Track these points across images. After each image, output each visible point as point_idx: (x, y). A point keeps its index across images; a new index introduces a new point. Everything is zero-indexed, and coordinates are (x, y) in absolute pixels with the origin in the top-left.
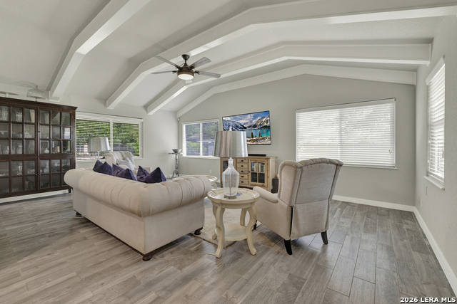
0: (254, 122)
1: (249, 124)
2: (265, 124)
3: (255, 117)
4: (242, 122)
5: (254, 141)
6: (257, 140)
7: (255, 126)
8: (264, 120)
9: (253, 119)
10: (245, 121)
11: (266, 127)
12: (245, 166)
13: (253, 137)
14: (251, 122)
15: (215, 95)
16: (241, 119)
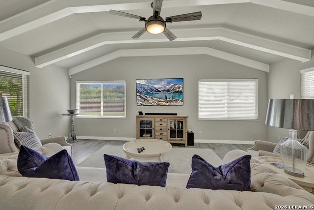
0: (168, 87)
1: (163, 89)
2: (178, 90)
3: (168, 84)
4: (156, 86)
5: (168, 102)
6: (170, 101)
7: (168, 91)
8: (176, 86)
9: (167, 85)
10: (160, 86)
11: (178, 92)
12: (164, 124)
13: (167, 99)
14: (165, 87)
15: (121, 59)
16: (156, 84)
